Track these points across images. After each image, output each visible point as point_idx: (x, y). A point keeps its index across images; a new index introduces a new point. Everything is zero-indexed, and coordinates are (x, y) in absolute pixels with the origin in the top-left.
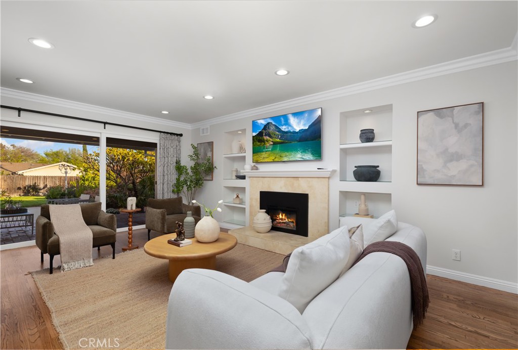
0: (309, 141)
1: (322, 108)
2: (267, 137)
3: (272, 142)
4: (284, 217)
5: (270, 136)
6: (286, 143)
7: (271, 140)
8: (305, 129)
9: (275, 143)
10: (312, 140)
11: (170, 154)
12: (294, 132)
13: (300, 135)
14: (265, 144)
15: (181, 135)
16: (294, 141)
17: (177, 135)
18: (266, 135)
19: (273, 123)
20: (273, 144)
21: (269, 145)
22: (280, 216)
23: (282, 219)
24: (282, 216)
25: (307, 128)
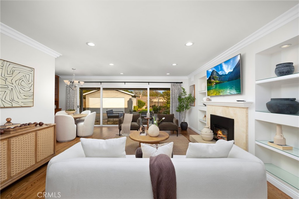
0: (234, 80)
1: (240, 54)
2: (213, 80)
3: (215, 82)
4: (221, 133)
5: (214, 79)
6: (222, 83)
7: (215, 81)
8: (232, 72)
9: (216, 83)
10: (236, 79)
11: (175, 93)
12: (226, 75)
13: (228, 76)
14: (212, 84)
15: (182, 83)
16: (226, 81)
17: (180, 83)
18: (212, 79)
19: (215, 70)
20: (216, 84)
21: (213, 84)
22: (219, 133)
23: (220, 134)
24: (220, 132)
25: (232, 71)
